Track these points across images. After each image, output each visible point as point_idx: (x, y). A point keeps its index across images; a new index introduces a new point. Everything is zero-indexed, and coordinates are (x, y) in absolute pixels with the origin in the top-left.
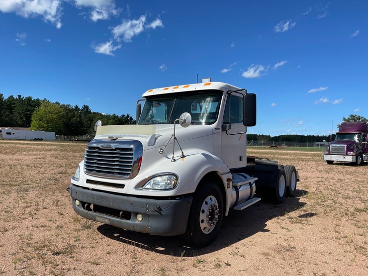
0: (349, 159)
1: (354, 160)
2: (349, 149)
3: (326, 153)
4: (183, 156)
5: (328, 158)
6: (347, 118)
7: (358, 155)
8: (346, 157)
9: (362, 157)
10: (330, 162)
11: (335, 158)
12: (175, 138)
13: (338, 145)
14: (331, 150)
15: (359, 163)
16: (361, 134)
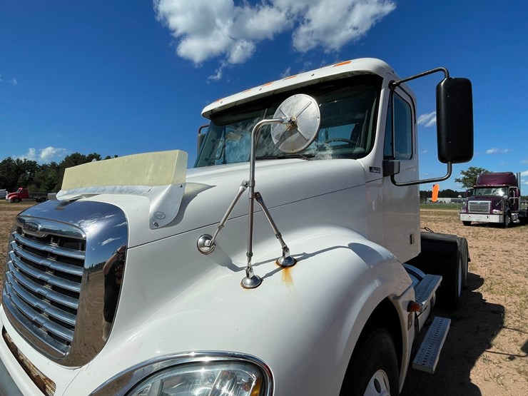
0: (495, 219)
1: (502, 221)
2: (493, 207)
3: (463, 211)
4: (289, 259)
5: (465, 217)
6: (465, 171)
7: (507, 214)
8: (491, 216)
9: (510, 216)
10: (467, 223)
11: (474, 218)
12: (257, 196)
13: (479, 202)
14: (469, 208)
15: (507, 224)
16: (508, 187)
